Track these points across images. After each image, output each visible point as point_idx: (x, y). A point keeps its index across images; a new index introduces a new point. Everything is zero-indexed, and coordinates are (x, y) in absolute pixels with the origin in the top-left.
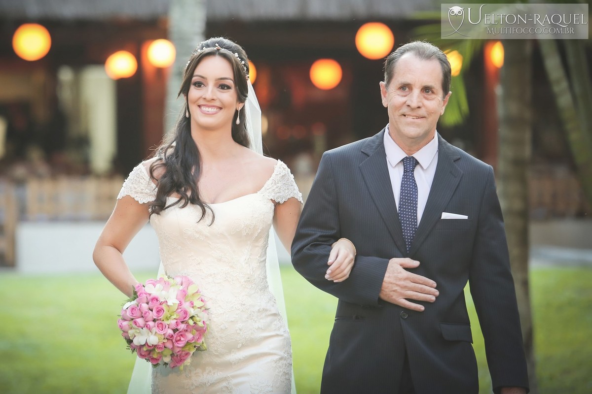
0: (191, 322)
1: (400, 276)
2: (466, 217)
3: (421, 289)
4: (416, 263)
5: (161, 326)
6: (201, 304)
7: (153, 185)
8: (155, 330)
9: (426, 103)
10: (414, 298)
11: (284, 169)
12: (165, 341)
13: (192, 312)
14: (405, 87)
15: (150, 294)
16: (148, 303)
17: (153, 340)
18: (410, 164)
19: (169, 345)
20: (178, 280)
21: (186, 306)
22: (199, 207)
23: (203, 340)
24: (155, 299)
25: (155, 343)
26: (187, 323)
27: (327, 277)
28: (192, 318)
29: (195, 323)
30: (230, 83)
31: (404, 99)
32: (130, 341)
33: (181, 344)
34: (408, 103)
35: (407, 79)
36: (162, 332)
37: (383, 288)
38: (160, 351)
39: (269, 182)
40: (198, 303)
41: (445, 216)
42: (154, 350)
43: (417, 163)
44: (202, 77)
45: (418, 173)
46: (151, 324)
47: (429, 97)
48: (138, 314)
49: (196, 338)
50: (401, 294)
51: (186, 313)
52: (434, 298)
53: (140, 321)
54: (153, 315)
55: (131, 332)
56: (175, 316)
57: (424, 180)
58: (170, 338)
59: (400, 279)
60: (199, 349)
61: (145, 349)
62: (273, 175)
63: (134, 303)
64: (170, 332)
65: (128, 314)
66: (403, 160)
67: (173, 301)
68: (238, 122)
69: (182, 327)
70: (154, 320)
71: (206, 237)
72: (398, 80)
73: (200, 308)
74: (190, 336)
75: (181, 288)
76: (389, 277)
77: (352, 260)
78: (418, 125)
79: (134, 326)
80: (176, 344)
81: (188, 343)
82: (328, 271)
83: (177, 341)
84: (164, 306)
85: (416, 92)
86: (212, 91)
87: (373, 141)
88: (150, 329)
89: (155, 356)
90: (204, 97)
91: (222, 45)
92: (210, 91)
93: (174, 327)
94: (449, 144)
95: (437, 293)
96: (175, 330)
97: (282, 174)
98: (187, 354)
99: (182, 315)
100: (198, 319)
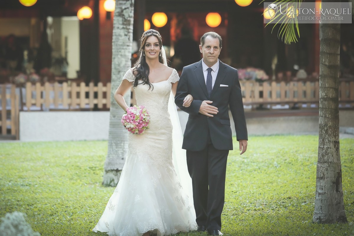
0: (144, 120)
1: (206, 106)
2: (228, 86)
3: (212, 110)
4: (212, 102)
5: (135, 122)
6: (147, 114)
7: (134, 76)
8: (133, 123)
9: (215, 52)
10: (210, 113)
11: (175, 72)
12: (136, 126)
13: (144, 117)
14: (209, 47)
15: (131, 112)
16: (130, 115)
17: (132, 126)
18: (210, 70)
19: (137, 128)
20: (140, 107)
21: (142, 115)
22: (148, 85)
23: (148, 125)
24: (133, 113)
25: (133, 127)
26: (142, 121)
27: (183, 105)
28: (144, 119)
29: (145, 121)
30: (158, 44)
31: (208, 51)
32: (125, 126)
33: (141, 127)
34: (210, 52)
35: (209, 44)
36: (135, 124)
37: (200, 110)
38: (134, 129)
39: (171, 76)
40: (146, 114)
41: (221, 85)
42: (133, 129)
43: (212, 70)
44: (149, 43)
45: (212, 73)
46: (131, 121)
47: (216, 50)
48: (127, 118)
49: (146, 125)
50: (206, 112)
51: (142, 117)
52: (217, 113)
53: (128, 120)
54: (132, 118)
55: (125, 124)
56: (139, 119)
57: (214, 75)
58: (137, 126)
59: (206, 107)
60: (147, 128)
61: (130, 129)
62: (172, 74)
63: (126, 114)
64: (137, 124)
65: (124, 118)
66: (207, 69)
67: (138, 114)
68: (160, 55)
69: (141, 122)
70: (132, 120)
71: (151, 94)
72: (206, 44)
73: (147, 116)
74: (143, 125)
75: (141, 110)
76: (202, 106)
77: (191, 101)
78: (213, 59)
79: (126, 122)
80: (139, 127)
81: (143, 127)
82: (184, 103)
83: (140, 126)
84: (135, 116)
85: (212, 49)
86: (153, 47)
87: (199, 63)
88: (131, 123)
89: (133, 131)
90: (151, 49)
91: (153, 32)
92: (152, 47)
93: (138, 122)
94: (223, 63)
95: (218, 111)
96: (139, 123)
97: (175, 74)
98: (143, 130)
99: (141, 118)
100: (146, 119)
